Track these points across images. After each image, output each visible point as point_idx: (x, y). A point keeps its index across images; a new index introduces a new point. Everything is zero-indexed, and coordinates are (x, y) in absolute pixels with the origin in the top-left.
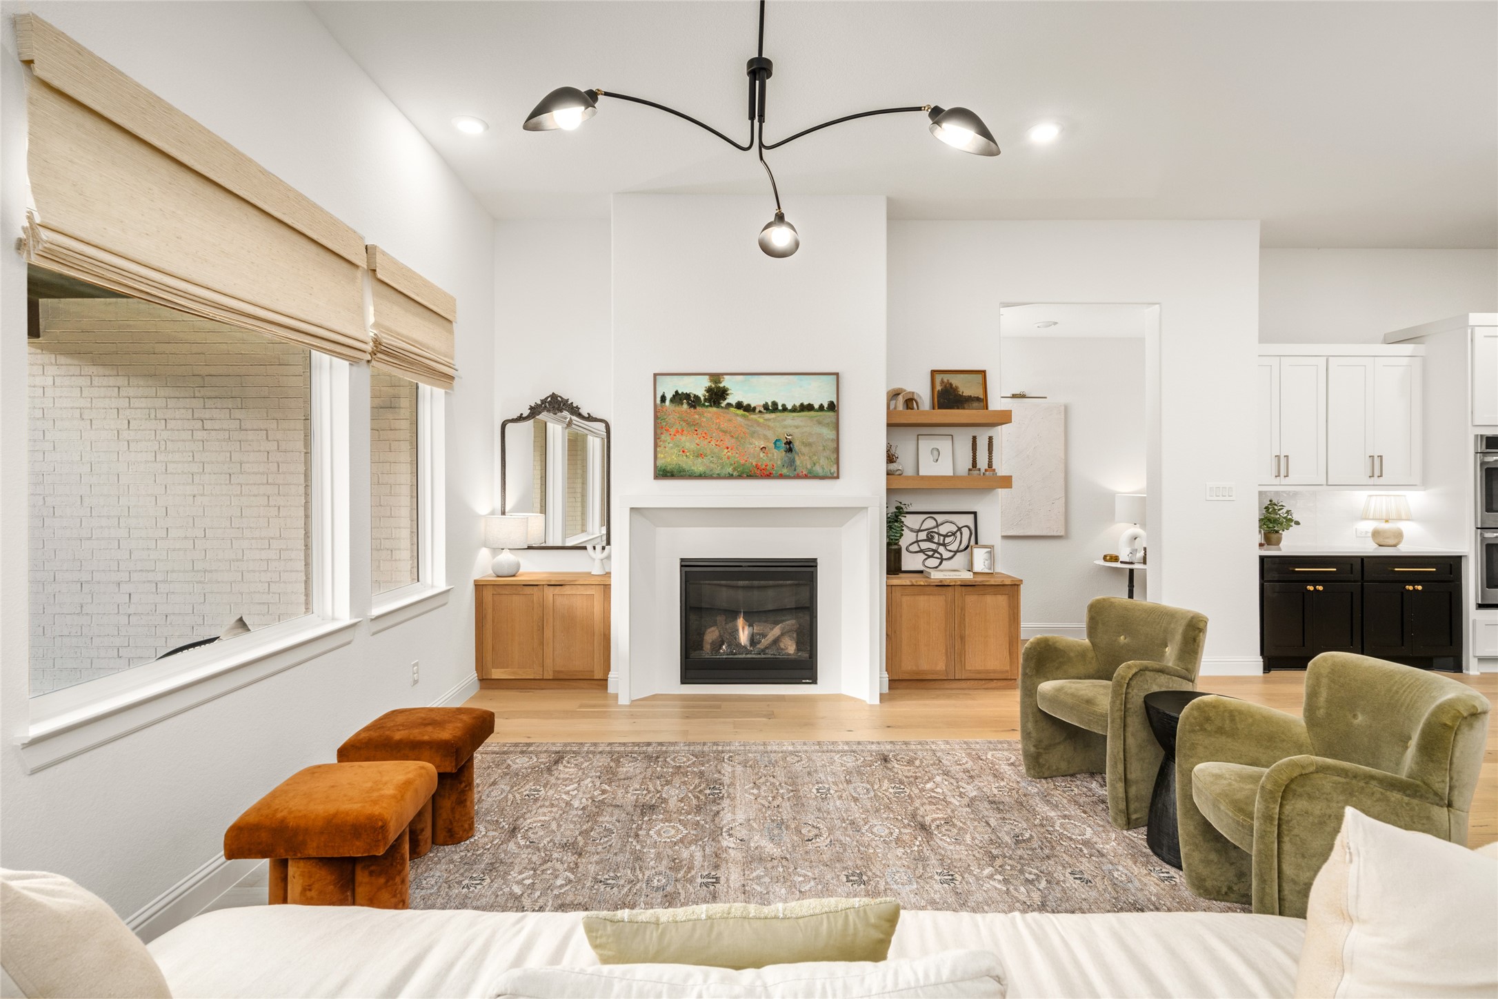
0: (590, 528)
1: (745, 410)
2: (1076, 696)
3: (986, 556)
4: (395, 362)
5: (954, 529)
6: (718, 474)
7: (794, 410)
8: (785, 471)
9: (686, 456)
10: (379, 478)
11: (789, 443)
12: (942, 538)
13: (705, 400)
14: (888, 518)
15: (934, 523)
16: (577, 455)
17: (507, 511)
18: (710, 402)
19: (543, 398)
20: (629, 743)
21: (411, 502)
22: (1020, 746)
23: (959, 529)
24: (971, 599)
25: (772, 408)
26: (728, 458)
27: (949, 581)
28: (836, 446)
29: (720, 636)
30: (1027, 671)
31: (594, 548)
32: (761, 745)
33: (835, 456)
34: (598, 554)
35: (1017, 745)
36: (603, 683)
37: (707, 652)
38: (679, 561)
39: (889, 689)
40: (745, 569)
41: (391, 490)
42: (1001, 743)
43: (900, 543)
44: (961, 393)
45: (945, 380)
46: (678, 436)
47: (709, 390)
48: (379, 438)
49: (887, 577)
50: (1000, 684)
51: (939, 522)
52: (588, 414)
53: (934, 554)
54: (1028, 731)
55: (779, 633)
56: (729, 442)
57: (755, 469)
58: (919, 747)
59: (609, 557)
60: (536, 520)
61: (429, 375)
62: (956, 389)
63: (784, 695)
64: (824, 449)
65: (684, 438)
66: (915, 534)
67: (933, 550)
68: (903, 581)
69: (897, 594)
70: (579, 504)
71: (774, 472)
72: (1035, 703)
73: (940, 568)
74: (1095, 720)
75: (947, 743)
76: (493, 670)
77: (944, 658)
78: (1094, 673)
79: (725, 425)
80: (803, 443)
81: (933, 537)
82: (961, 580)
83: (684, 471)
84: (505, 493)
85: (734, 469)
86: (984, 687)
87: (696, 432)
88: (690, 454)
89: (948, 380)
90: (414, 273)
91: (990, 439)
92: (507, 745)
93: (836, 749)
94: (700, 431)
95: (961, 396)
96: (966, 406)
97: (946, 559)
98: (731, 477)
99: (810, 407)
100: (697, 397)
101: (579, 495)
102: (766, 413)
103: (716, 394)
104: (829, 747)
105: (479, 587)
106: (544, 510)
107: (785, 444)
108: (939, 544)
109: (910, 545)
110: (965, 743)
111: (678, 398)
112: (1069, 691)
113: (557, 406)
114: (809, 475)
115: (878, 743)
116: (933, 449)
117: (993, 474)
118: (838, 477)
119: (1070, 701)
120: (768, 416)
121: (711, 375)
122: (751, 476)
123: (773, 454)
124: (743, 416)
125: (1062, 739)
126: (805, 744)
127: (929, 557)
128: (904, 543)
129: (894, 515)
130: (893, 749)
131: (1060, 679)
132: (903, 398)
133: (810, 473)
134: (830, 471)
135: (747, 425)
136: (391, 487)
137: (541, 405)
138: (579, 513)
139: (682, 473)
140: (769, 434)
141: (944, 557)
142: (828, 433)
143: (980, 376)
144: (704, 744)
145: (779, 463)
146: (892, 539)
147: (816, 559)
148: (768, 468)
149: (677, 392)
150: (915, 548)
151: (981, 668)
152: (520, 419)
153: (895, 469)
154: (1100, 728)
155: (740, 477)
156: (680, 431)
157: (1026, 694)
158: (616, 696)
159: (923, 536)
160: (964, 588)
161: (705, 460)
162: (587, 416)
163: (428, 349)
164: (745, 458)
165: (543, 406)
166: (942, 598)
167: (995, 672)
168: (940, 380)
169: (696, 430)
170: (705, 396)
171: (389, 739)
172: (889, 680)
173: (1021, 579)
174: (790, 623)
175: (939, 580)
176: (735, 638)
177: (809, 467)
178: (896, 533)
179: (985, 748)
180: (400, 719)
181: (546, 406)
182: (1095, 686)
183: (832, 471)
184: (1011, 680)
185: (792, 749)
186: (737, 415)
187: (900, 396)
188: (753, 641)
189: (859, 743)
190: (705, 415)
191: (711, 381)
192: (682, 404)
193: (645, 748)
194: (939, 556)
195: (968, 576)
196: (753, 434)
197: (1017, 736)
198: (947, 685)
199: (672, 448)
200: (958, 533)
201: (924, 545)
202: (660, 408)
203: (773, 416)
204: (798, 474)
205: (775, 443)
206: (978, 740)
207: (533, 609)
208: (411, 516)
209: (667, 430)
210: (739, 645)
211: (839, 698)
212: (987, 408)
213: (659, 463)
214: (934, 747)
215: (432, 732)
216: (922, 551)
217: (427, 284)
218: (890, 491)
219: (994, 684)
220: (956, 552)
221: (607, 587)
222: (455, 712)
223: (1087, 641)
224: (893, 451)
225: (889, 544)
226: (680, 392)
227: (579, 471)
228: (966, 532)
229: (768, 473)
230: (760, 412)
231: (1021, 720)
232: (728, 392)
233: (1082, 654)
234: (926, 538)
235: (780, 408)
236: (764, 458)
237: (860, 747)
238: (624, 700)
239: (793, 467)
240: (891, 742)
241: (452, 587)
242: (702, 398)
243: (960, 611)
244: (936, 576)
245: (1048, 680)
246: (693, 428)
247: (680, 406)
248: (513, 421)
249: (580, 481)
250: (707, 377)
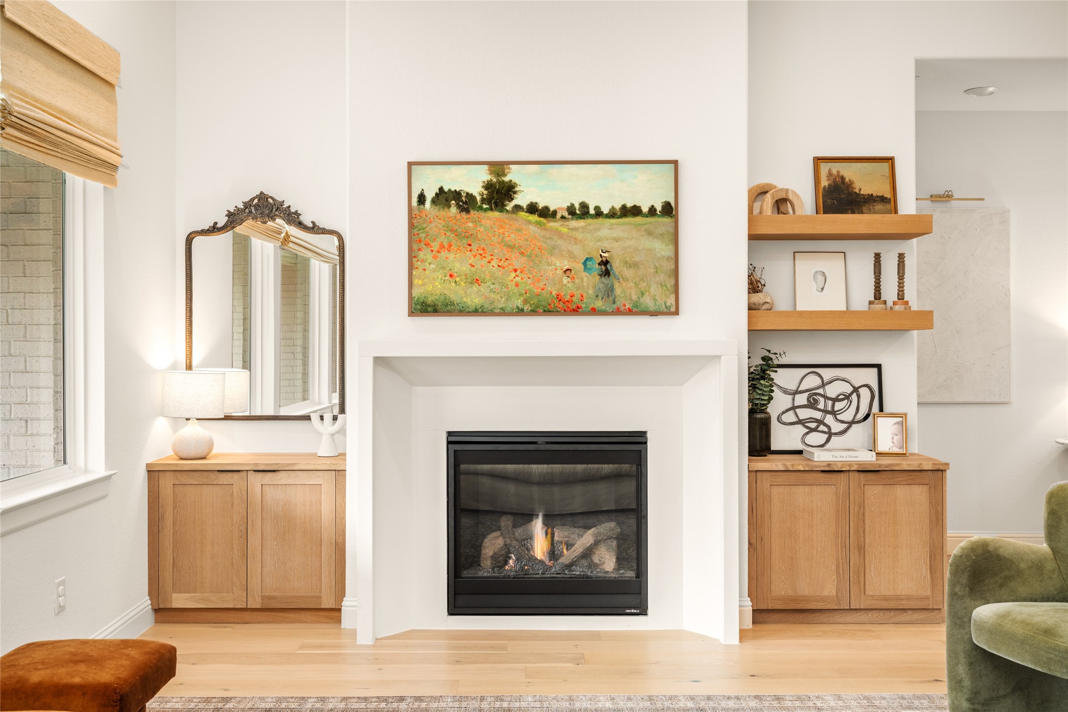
0: (314, 393)
1: (541, 215)
2: (1028, 624)
3: (895, 429)
4: (32, 140)
5: (848, 389)
6: (502, 309)
7: (612, 215)
8: (599, 304)
9: (455, 282)
10: (8, 315)
11: (605, 263)
12: (830, 403)
13: (483, 201)
14: (750, 373)
15: (818, 382)
16: (296, 291)
17: (194, 364)
18: (489, 203)
19: (247, 199)
20: (373, 697)
21: (55, 349)
22: (946, 703)
23: (856, 390)
24: (874, 491)
25: (581, 212)
26: (517, 285)
27: (840, 464)
28: (673, 267)
29: (505, 545)
30: (957, 590)
31: (322, 418)
32: (566, 700)
33: (673, 282)
34: (328, 427)
35: (942, 701)
36: (334, 613)
37: (486, 569)
38: (445, 436)
39: (754, 623)
40: (542, 447)
41: (26, 332)
42: (918, 698)
43: (768, 410)
44: (857, 191)
45: (834, 172)
46: (444, 254)
47: (488, 186)
48: (8, 257)
49: (749, 459)
50: (917, 616)
51: (826, 379)
52: (312, 222)
53: (818, 426)
54: (959, 678)
55: (592, 541)
56: (518, 261)
57: (556, 301)
58: (798, 704)
59: (342, 431)
60: (237, 378)
61: (80, 163)
62: (850, 185)
63: (599, 632)
64: (657, 272)
65: (451, 256)
66: (791, 397)
67: (817, 421)
68: (774, 464)
69: (765, 482)
70: (299, 363)
71: (583, 306)
72: (966, 637)
73: (828, 446)
74: (1057, 659)
75: (839, 698)
76: (174, 596)
77: (834, 577)
78: (1055, 593)
79: (512, 238)
80: (626, 263)
81: (816, 401)
82: (859, 464)
83: (452, 304)
84: (191, 338)
85: (525, 301)
86: (893, 620)
87: (469, 248)
88: (461, 280)
89: (838, 172)
90: (59, 12)
91: (901, 256)
92: (195, 700)
93: (676, 707)
94: (474, 246)
95: (858, 195)
96: (864, 209)
97: (835, 434)
98: (520, 312)
99: (635, 211)
100: (470, 196)
101: (299, 349)
102: (572, 219)
103: (498, 192)
104: (665, 703)
105: (154, 473)
106: (247, 364)
107: (599, 264)
108: (825, 412)
109: (784, 413)
110: (866, 698)
111: (444, 197)
112: (1019, 618)
113: (267, 212)
114: (635, 310)
115: (738, 698)
116: (816, 272)
117: (905, 309)
118: (677, 313)
119: (1019, 631)
120: (574, 223)
121: (491, 164)
122: (549, 311)
123: (582, 279)
124: (538, 224)
125: (1008, 691)
126: (629, 699)
127: (812, 430)
128: (774, 410)
129: (759, 368)
130: (758, 706)
131: (1006, 601)
132: (773, 197)
133: (636, 306)
134: (665, 303)
135: (544, 236)
136: (26, 328)
137: (243, 211)
138: (299, 376)
139: (449, 308)
140: (577, 250)
141: (833, 431)
142: (663, 249)
143: (886, 166)
144: (482, 699)
145: (591, 292)
146: (756, 405)
147: (645, 433)
148: (574, 299)
149: (441, 189)
150: (790, 417)
151: (887, 593)
152: (214, 229)
153: (761, 302)
154: (1065, 671)
155: (534, 312)
156: (446, 246)
157: (955, 624)
158: (353, 633)
159: (802, 399)
160: (862, 475)
161: (483, 289)
162: (311, 225)
163: (79, 123)
164: (541, 285)
165: (247, 211)
166: (831, 490)
167: (909, 598)
168: (827, 171)
169: (470, 245)
170: (482, 195)
171: (22, 681)
172: (754, 611)
173: (946, 461)
174: (608, 527)
175: (825, 464)
176: (528, 550)
177: (634, 297)
178: (763, 395)
179: (895, 705)
180: (39, 655)
181: (251, 212)
182: (1057, 611)
183: (668, 304)
184: (933, 610)
185: (611, 706)
186: (530, 222)
187: (768, 195)
188: (553, 554)
189: (709, 698)
190: (483, 222)
191: (491, 173)
192: (449, 206)
193: (395, 705)
194: (826, 429)
195: (868, 458)
196: (553, 250)
197: (942, 690)
198: (838, 617)
199: (434, 271)
200: (854, 396)
201: (804, 414)
202: (417, 212)
203: (581, 223)
204: (618, 309)
205: (585, 263)
206: (884, 695)
207: (232, 506)
208: (55, 368)
209: (427, 245)
210: (533, 559)
211: (678, 635)
212: (896, 212)
213: (416, 293)
214: (819, 704)
215: (85, 672)
216: (800, 422)
217: (76, 29)
218: (753, 333)
219: (907, 617)
220: (851, 423)
221: (340, 473)
222: (118, 645)
223: (1044, 547)
224: (757, 274)
225: (752, 412)
226: (446, 189)
227: (300, 315)
228: (865, 394)
229: (574, 307)
230: (563, 217)
231: (948, 662)
232: (517, 189)
233: (1038, 566)
234: (806, 403)
235: (592, 212)
236: (569, 285)
237: (711, 704)
238: (365, 638)
239: (611, 299)
240: (756, 697)
241: (117, 471)
242: (479, 198)
243: (857, 509)
244: (821, 457)
245: (988, 603)
246: (465, 241)
247: (446, 209)
248: (203, 232)
249: (300, 328)
250: (486, 167)
